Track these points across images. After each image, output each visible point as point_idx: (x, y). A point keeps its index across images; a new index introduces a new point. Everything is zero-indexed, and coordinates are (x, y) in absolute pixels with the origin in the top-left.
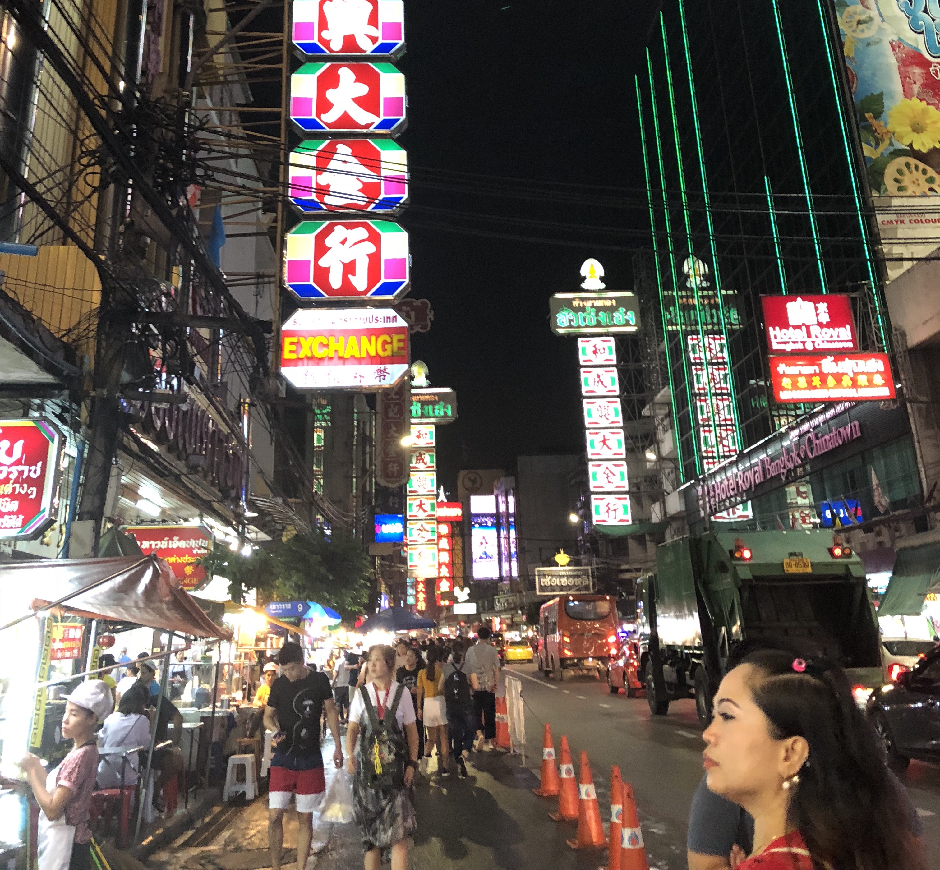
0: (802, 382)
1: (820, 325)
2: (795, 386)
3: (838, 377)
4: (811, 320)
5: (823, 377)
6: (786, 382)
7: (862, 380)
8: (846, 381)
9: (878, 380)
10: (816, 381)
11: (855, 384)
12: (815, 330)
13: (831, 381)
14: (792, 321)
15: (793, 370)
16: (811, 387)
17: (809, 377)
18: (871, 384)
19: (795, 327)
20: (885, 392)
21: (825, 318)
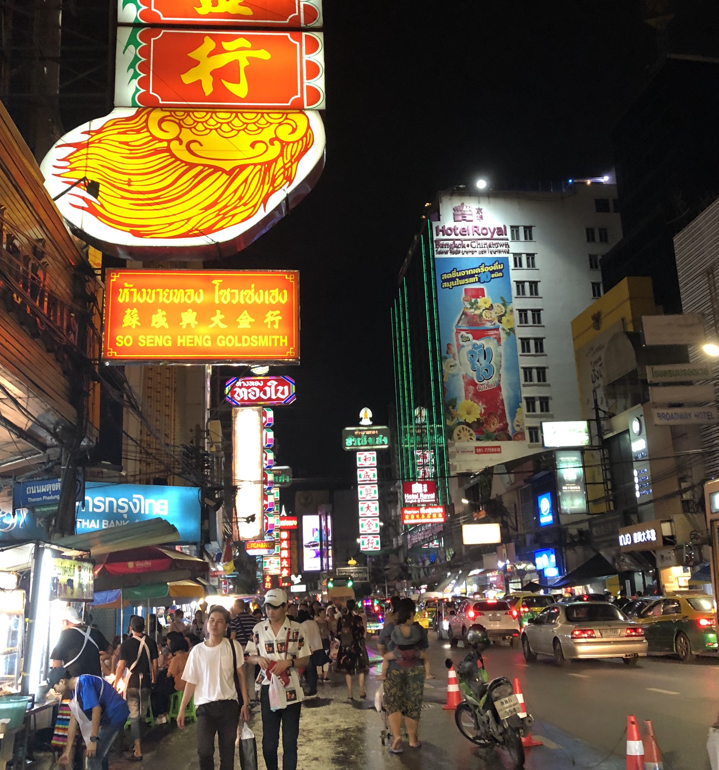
0: (413, 517)
1: (424, 493)
2: (410, 518)
3: (426, 515)
4: (420, 491)
5: (420, 515)
6: (407, 517)
7: (434, 516)
8: (429, 516)
9: (440, 515)
10: (418, 516)
11: (431, 517)
12: (422, 495)
13: (423, 516)
14: (414, 491)
15: (409, 512)
16: (415, 518)
17: (415, 515)
18: (437, 517)
19: (415, 494)
20: (442, 520)
21: (426, 490)
